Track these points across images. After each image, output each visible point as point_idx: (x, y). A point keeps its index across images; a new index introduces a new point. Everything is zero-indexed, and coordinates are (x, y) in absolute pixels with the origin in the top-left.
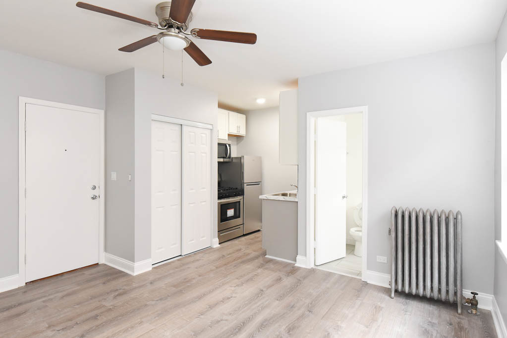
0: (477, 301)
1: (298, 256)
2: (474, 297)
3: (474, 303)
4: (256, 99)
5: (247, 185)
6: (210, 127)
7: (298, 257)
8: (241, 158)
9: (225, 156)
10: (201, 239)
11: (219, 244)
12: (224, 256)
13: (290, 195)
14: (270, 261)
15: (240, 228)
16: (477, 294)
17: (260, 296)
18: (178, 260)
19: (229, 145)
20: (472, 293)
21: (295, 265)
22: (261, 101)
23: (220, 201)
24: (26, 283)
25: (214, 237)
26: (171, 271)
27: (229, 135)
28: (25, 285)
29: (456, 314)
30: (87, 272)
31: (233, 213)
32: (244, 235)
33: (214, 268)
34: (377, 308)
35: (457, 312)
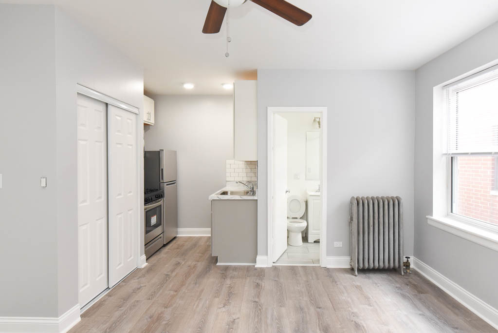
0: (409, 263)
1: (257, 256)
2: (408, 260)
3: (407, 265)
4: (183, 84)
5: (167, 185)
7: (258, 258)
8: (159, 152)
13: (232, 193)
14: (226, 268)
15: (160, 238)
16: (409, 258)
17: (260, 307)
20: (406, 257)
21: (256, 267)
22: (189, 87)
23: (145, 207)
25: (141, 255)
29: (401, 276)
32: (164, 246)
33: (172, 293)
34: (357, 287)
35: (401, 274)
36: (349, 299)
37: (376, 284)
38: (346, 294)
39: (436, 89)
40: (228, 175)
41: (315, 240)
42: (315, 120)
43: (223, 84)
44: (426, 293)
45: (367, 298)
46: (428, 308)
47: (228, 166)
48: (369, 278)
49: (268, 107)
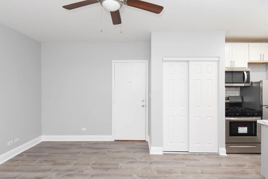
6: (217, 59)
9: (242, 81)
10: (207, 145)
11: (227, 153)
12: (220, 165)
18: (184, 154)
19: (248, 72)
24: (115, 140)
26: (169, 161)
27: (249, 63)
28: (114, 141)
30: (137, 143)
31: (247, 131)
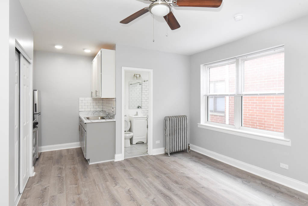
2: (189, 145)
3: (189, 148)
7: (116, 156)
17: (137, 181)
21: (115, 161)
22: (58, 47)
25: (32, 167)
33: (75, 186)
34: (174, 161)
35: (187, 152)
36: (175, 167)
37: (181, 159)
38: (172, 166)
39: (202, 66)
40: (80, 107)
41: (136, 143)
42: (134, 76)
43: (84, 49)
44: (203, 158)
45: (182, 165)
46: (207, 164)
47: (80, 102)
48: (175, 156)
49: (122, 67)
